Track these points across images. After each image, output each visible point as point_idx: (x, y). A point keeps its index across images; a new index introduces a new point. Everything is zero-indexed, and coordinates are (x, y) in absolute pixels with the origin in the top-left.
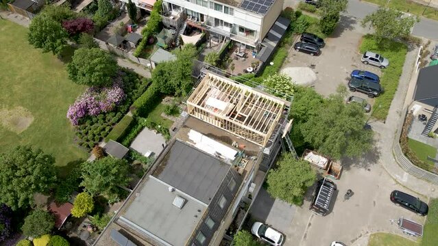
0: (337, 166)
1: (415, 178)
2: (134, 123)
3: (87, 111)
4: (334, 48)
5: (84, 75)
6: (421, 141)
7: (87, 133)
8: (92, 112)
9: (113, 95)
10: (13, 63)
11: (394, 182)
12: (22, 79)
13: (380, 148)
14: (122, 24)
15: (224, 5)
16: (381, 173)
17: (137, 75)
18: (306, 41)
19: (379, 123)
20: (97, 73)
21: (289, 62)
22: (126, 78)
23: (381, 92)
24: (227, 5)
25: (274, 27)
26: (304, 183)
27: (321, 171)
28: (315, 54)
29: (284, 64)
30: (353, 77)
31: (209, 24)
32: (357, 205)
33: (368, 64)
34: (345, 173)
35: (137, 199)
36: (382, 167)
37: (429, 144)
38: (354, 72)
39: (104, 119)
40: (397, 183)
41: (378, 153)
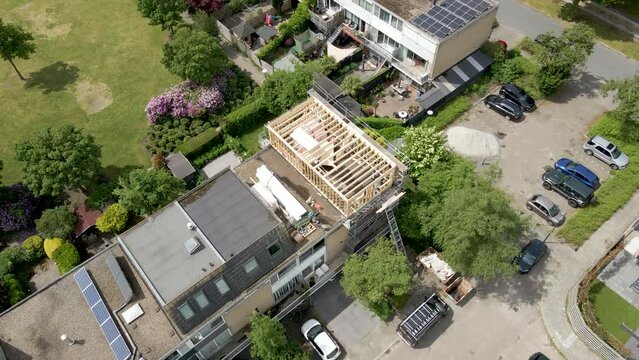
0: (466, 286)
1: (585, 347)
2: (218, 141)
3: (170, 110)
4: (548, 117)
5: (179, 63)
6: (624, 297)
7: (160, 137)
8: (176, 112)
9: (207, 97)
10: (119, 29)
11: (548, 342)
12: (121, 52)
13: (550, 284)
14: (260, 12)
15: (392, 14)
16: (533, 321)
17: (252, 82)
18: (507, 96)
19: (568, 248)
20: (194, 64)
21: (467, 120)
22: (234, 82)
23: (590, 202)
24: (395, 16)
25: (463, 64)
26: (391, 287)
27: (439, 286)
28: (513, 119)
29: (458, 120)
30: (557, 168)
31: (369, 37)
32: (472, 353)
33: (592, 155)
34: (476, 301)
35: (147, 224)
36: (539, 313)
37: (636, 306)
38: (563, 161)
39: (188, 126)
40: (552, 344)
41: (542, 290)
